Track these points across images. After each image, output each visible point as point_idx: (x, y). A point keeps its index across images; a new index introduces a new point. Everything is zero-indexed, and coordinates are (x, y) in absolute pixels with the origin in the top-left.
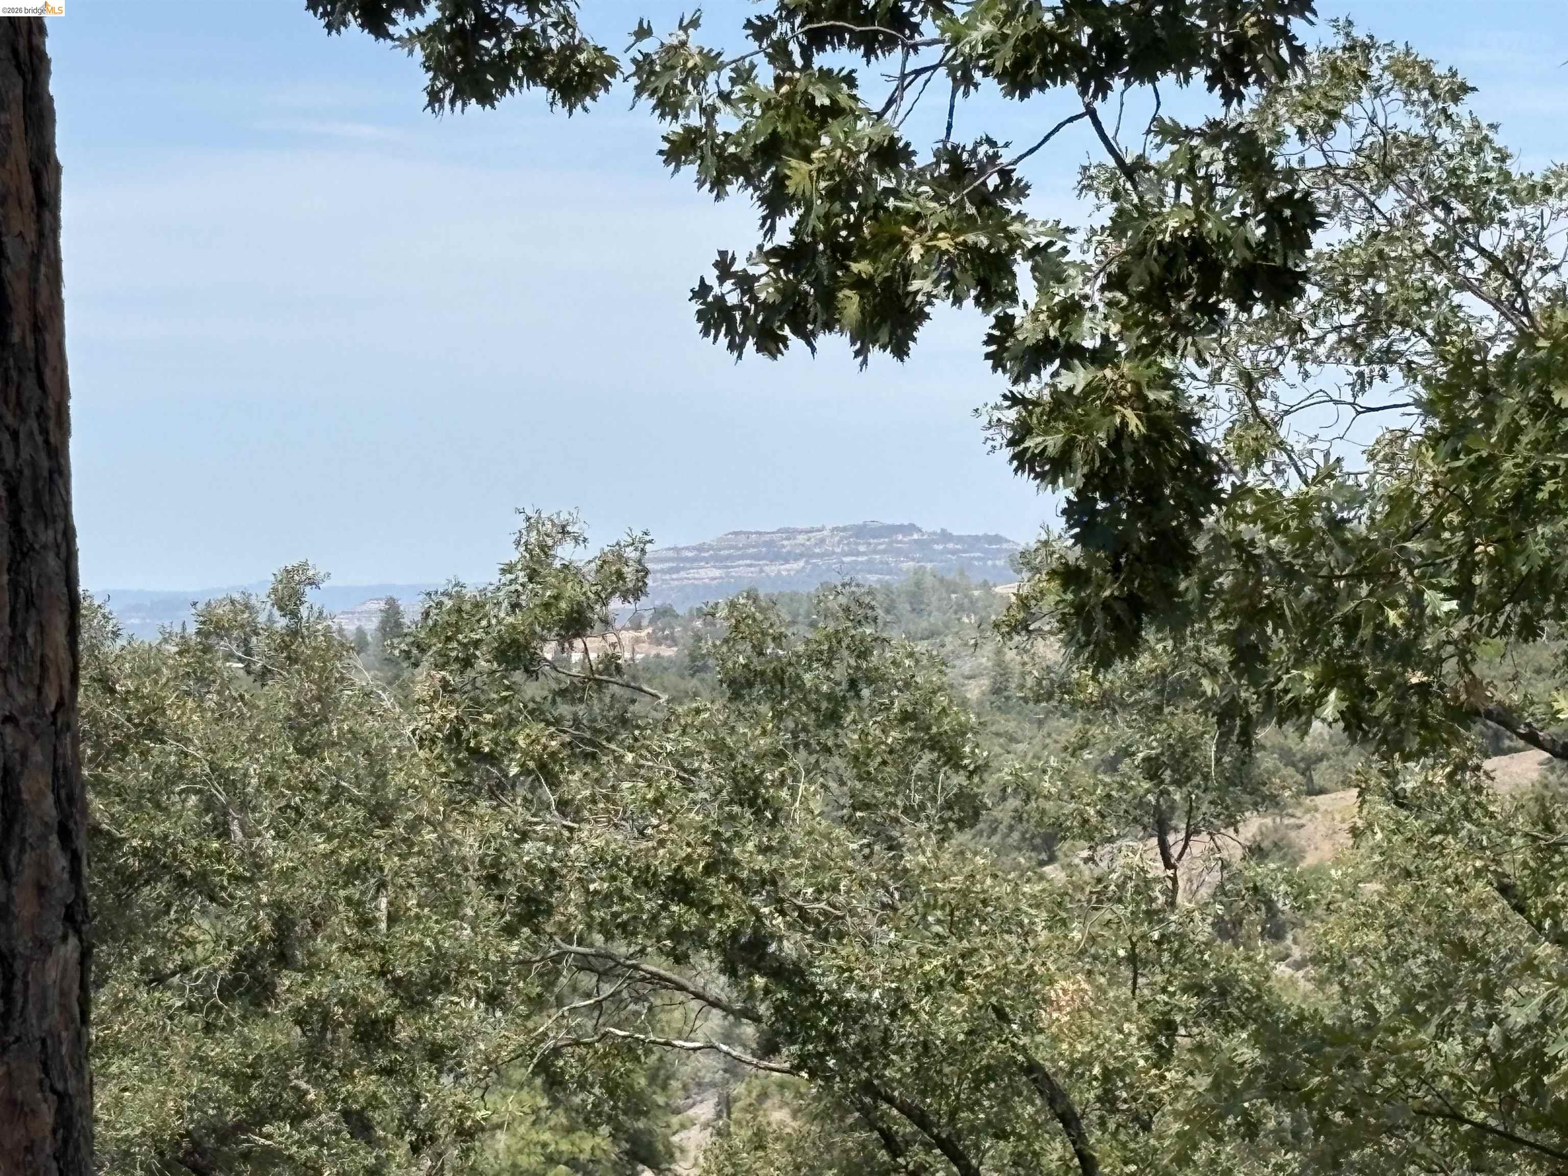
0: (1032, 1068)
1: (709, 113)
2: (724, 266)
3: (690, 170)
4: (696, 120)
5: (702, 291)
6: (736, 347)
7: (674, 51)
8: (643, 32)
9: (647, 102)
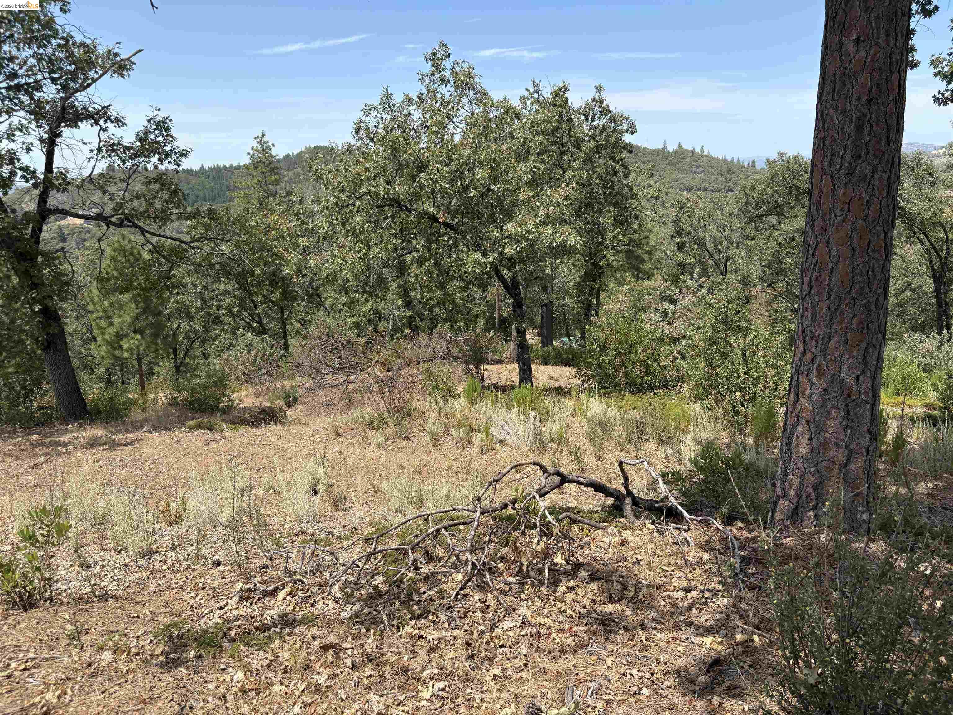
0: (940, 222)
1: (943, 68)
2: (939, 92)
3: (938, 77)
4: (940, 69)
5: (935, 96)
6: (939, 105)
7: (938, 59)
8: (933, 56)
9: (932, 67)
